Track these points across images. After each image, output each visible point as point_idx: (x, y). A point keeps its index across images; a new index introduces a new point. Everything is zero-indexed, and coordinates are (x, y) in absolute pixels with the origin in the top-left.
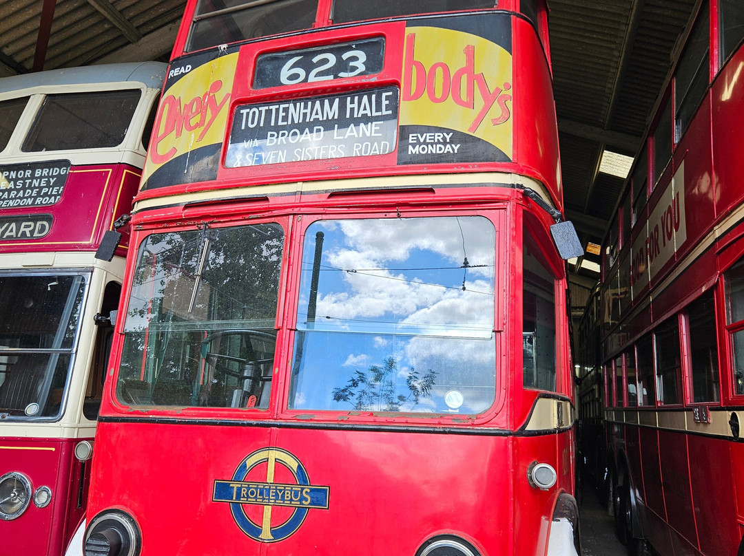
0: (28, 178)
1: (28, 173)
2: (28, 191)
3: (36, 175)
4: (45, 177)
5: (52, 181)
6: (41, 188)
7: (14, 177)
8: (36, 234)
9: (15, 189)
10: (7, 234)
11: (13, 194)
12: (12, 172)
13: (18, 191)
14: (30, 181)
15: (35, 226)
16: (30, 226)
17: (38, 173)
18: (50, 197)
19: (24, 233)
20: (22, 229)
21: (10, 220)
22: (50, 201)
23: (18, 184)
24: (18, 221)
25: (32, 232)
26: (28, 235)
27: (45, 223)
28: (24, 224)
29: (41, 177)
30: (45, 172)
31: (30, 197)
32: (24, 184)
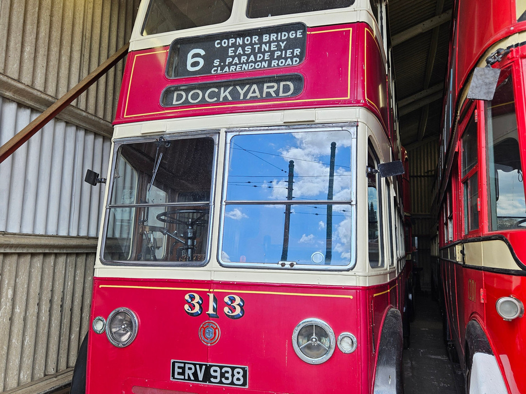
0: (256, 44)
1: (255, 39)
2: (259, 55)
3: (264, 40)
4: (274, 41)
5: (283, 45)
6: (273, 53)
7: (241, 43)
8: (281, 94)
9: (244, 54)
10: (250, 95)
11: (244, 59)
12: (238, 39)
13: (249, 56)
14: (259, 46)
15: (279, 87)
16: (273, 87)
17: (266, 38)
18: (286, 59)
19: (268, 94)
20: (265, 90)
21: (251, 82)
22: (287, 63)
23: (246, 49)
24: (260, 82)
25: (277, 92)
26: (274, 95)
27: (288, 83)
28: (266, 85)
29: (270, 42)
30: (273, 36)
31: (263, 60)
32: (253, 49)
